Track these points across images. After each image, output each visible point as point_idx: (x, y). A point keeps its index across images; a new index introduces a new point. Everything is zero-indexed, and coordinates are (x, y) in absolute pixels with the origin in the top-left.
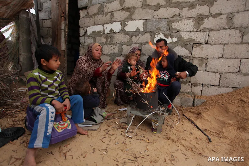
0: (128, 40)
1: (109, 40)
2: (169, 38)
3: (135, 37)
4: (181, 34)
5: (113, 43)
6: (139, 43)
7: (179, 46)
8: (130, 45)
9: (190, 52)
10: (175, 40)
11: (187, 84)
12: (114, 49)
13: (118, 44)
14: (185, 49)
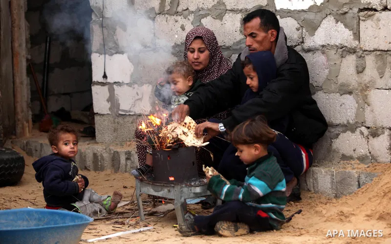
0: (216, 3)
5: (180, 9)
6: (241, 11)
7: (329, 16)
9: (354, 34)
11: (358, 130)
12: (183, 28)
13: (192, 12)
14: (344, 25)
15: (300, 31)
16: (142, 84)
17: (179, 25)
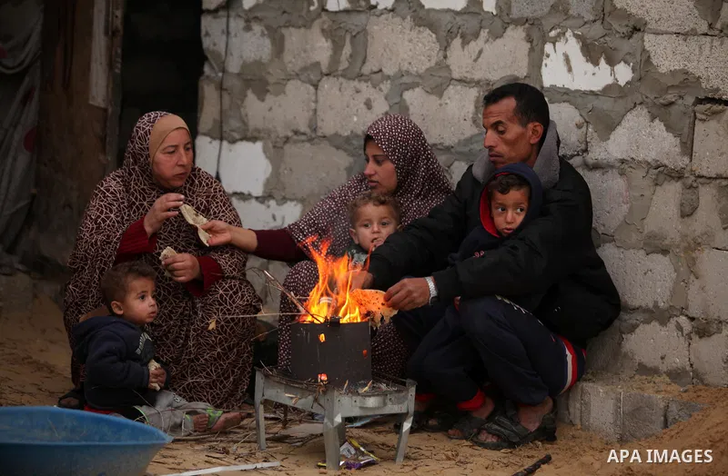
0: (433, 63)
1: (347, 50)
2: (602, 62)
3: (463, 47)
4: (647, 45)
5: (366, 70)
6: (478, 83)
7: (639, 108)
8: (438, 90)
9: (683, 144)
10: (624, 73)
11: (673, 321)
12: (368, 105)
13: (388, 77)
14: (665, 125)
15: (584, 129)
16: (284, 200)
17: (361, 99)
